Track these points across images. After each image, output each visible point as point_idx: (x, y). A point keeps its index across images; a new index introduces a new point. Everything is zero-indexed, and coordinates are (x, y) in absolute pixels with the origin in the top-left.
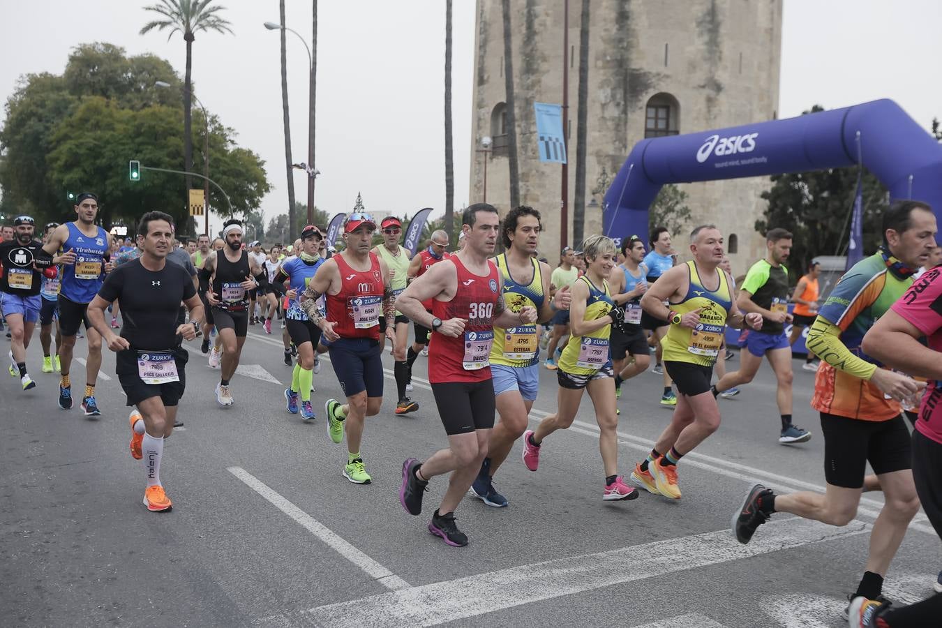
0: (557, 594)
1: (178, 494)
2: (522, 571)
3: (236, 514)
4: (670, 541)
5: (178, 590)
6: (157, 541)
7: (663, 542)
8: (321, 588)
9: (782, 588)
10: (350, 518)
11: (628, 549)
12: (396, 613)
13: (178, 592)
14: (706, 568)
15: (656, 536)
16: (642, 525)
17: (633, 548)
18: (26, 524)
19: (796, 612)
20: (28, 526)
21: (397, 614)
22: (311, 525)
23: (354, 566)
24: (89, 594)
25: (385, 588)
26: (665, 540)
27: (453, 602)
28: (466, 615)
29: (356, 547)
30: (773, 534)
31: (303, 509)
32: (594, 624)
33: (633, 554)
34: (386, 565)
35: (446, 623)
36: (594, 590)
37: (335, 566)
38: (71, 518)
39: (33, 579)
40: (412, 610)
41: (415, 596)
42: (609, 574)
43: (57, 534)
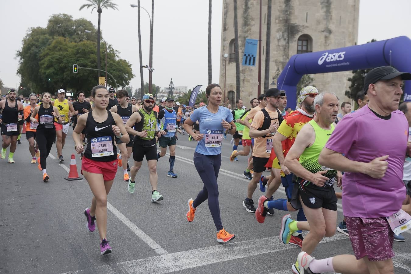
0: (233, 258)
1: (74, 209)
2: (219, 247)
5: (65, 252)
6: (61, 230)
8: (128, 253)
10: (147, 221)
11: (269, 238)
13: (65, 254)
17: (272, 237)
18: (6, 222)
20: (7, 222)
21: (159, 266)
22: (129, 224)
23: (145, 243)
24: (27, 253)
25: (157, 253)
27: (186, 261)
28: (191, 267)
29: (148, 235)
31: (127, 217)
33: (271, 240)
34: (159, 243)
35: (181, 270)
36: (251, 257)
37: (136, 243)
38: (26, 219)
39: (4, 246)
40: (167, 264)
41: (169, 258)
42: (258, 249)
43: (18, 226)
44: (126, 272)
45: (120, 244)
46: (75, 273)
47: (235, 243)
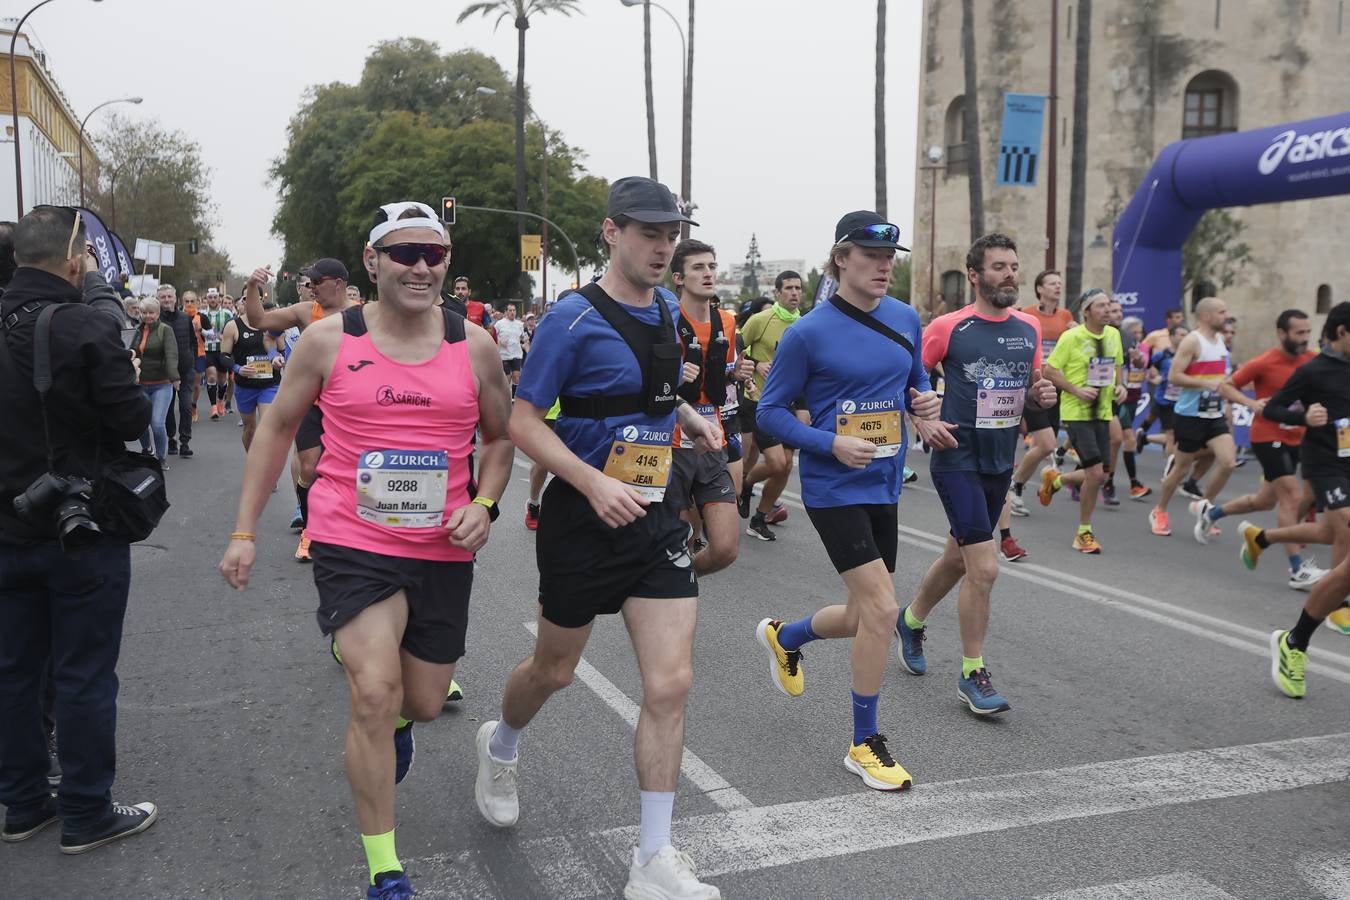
0: (970, 830)
4: (1163, 756)
5: (429, 793)
7: (1151, 758)
9: (1338, 843)
11: (1093, 766)
12: (725, 844)
14: (1215, 803)
15: (1142, 748)
16: (1123, 731)
17: (1098, 765)
18: (248, 692)
20: (251, 694)
21: (726, 846)
24: (312, 791)
25: (716, 805)
26: (1154, 754)
27: (811, 833)
28: (828, 854)
30: (1336, 753)
31: (618, 686)
32: (1022, 879)
33: (1101, 774)
34: (721, 772)
35: (795, 863)
36: (1030, 827)
38: (308, 685)
39: (245, 766)
40: (749, 841)
41: (756, 821)
42: (1056, 804)
43: (286, 706)
44: (618, 861)
45: (598, 770)
46: (461, 858)
47: (976, 779)
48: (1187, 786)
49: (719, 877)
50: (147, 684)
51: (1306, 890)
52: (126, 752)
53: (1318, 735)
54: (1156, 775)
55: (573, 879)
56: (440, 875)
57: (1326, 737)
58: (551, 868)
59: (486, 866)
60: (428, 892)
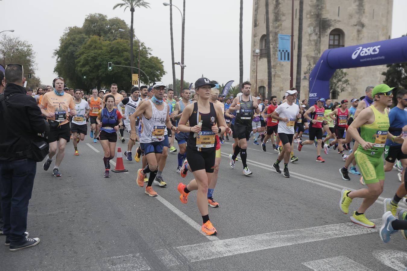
0: (282, 245)
2: (267, 235)
3: (148, 208)
4: (333, 225)
6: (116, 217)
7: (330, 225)
8: (182, 239)
9: (383, 247)
10: (195, 211)
11: (314, 228)
13: (124, 238)
14: (348, 237)
15: (327, 223)
16: (321, 218)
17: (317, 227)
18: (66, 209)
19: (389, 258)
21: (213, 251)
22: (179, 213)
24: (90, 237)
25: (208, 240)
27: (237, 247)
28: (242, 252)
29: (198, 223)
31: (176, 207)
32: (297, 259)
33: (316, 230)
35: (233, 255)
36: (298, 244)
37: (188, 230)
38: (83, 207)
39: (68, 230)
40: (220, 249)
41: (221, 244)
42: (305, 238)
43: (78, 213)
44: (183, 255)
45: (173, 230)
46: (137, 255)
47: (282, 231)
48: (341, 233)
49: (212, 259)
50: (34, 207)
51: (376, 260)
52: (31, 227)
53: (375, 218)
54: (332, 230)
55: (170, 260)
56: (131, 260)
57: (377, 219)
58: (164, 257)
59: (145, 257)
60: (129, 265)
